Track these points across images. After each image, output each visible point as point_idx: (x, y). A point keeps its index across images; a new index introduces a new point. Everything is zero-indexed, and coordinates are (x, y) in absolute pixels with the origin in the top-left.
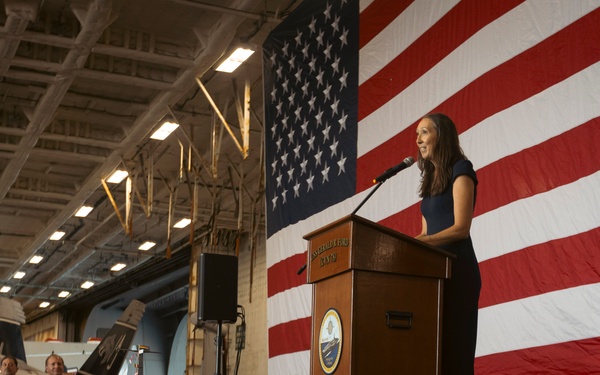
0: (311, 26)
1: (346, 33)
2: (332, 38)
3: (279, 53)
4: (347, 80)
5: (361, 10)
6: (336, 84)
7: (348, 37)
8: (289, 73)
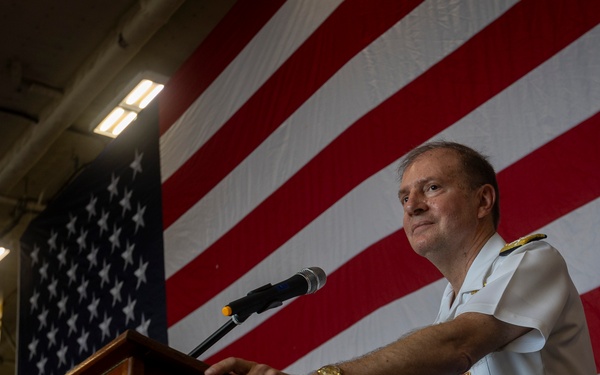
0: (90, 208)
1: (141, 211)
2: (120, 219)
3: (44, 247)
4: (147, 273)
5: (164, 179)
6: (129, 279)
7: (145, 216)
8: (57, 271)
